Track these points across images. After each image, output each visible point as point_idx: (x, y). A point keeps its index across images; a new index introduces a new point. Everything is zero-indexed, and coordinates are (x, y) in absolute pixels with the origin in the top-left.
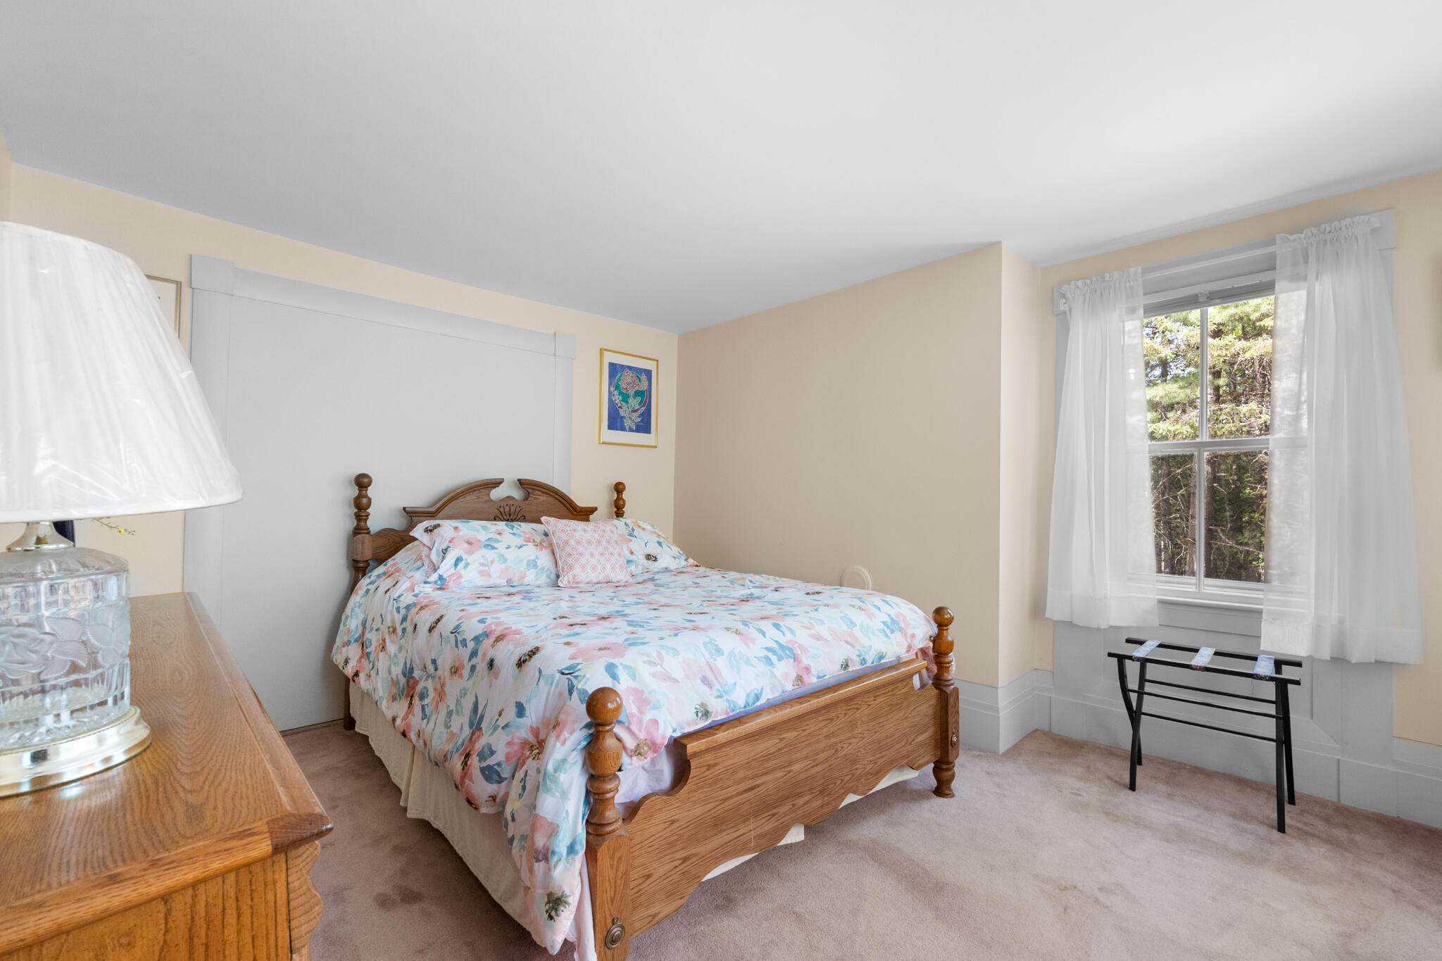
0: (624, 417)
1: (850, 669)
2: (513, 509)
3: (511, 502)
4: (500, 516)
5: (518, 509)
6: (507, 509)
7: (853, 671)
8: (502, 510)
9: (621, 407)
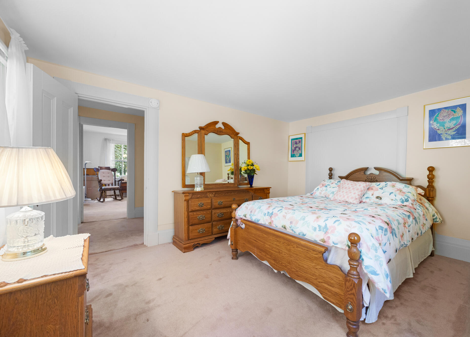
0: (442, 134)
1: (305, 237)
2: (372, 178)
3: (371, 175)
4: (368, 180)
5: (374, 178)
6: (370, 177)
7: (305, 238)
8: (368, 177)
9: (439, 130)
